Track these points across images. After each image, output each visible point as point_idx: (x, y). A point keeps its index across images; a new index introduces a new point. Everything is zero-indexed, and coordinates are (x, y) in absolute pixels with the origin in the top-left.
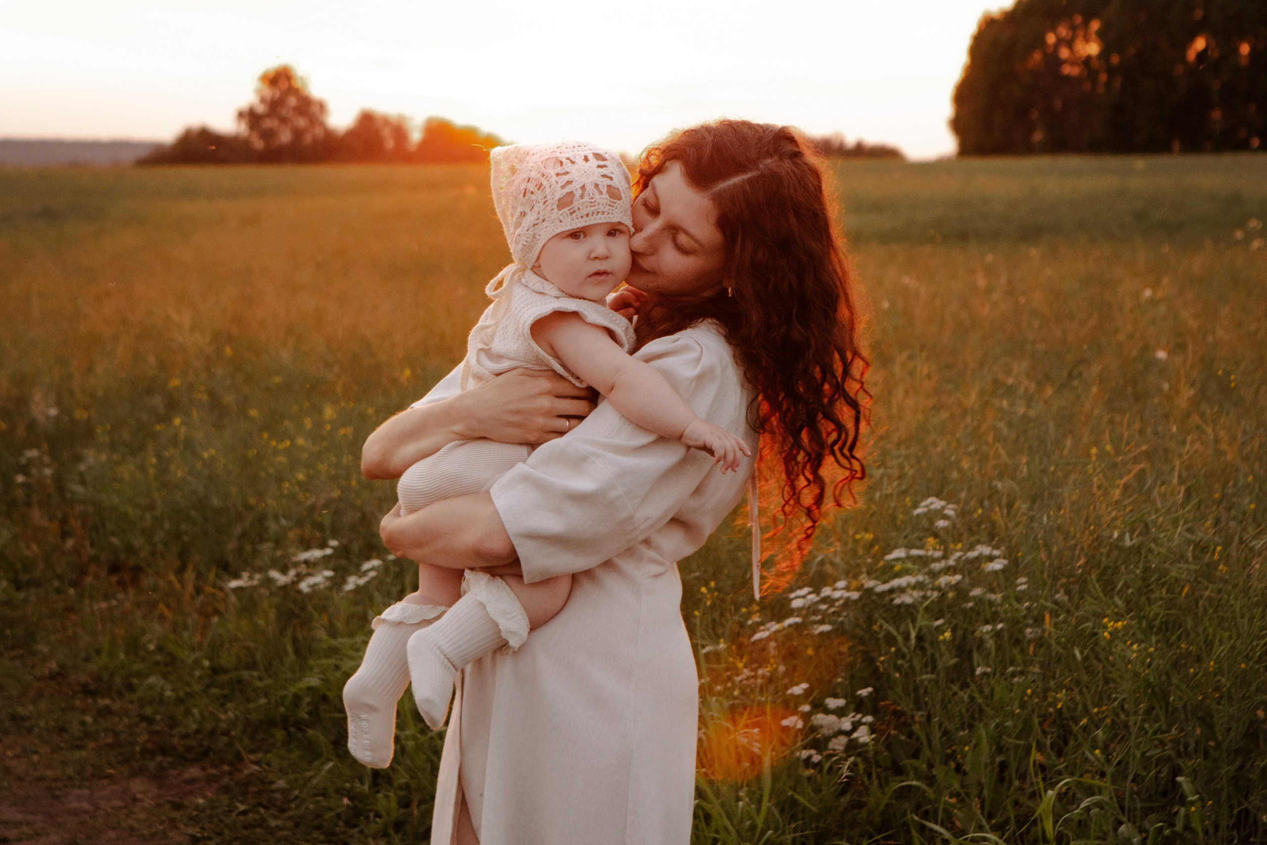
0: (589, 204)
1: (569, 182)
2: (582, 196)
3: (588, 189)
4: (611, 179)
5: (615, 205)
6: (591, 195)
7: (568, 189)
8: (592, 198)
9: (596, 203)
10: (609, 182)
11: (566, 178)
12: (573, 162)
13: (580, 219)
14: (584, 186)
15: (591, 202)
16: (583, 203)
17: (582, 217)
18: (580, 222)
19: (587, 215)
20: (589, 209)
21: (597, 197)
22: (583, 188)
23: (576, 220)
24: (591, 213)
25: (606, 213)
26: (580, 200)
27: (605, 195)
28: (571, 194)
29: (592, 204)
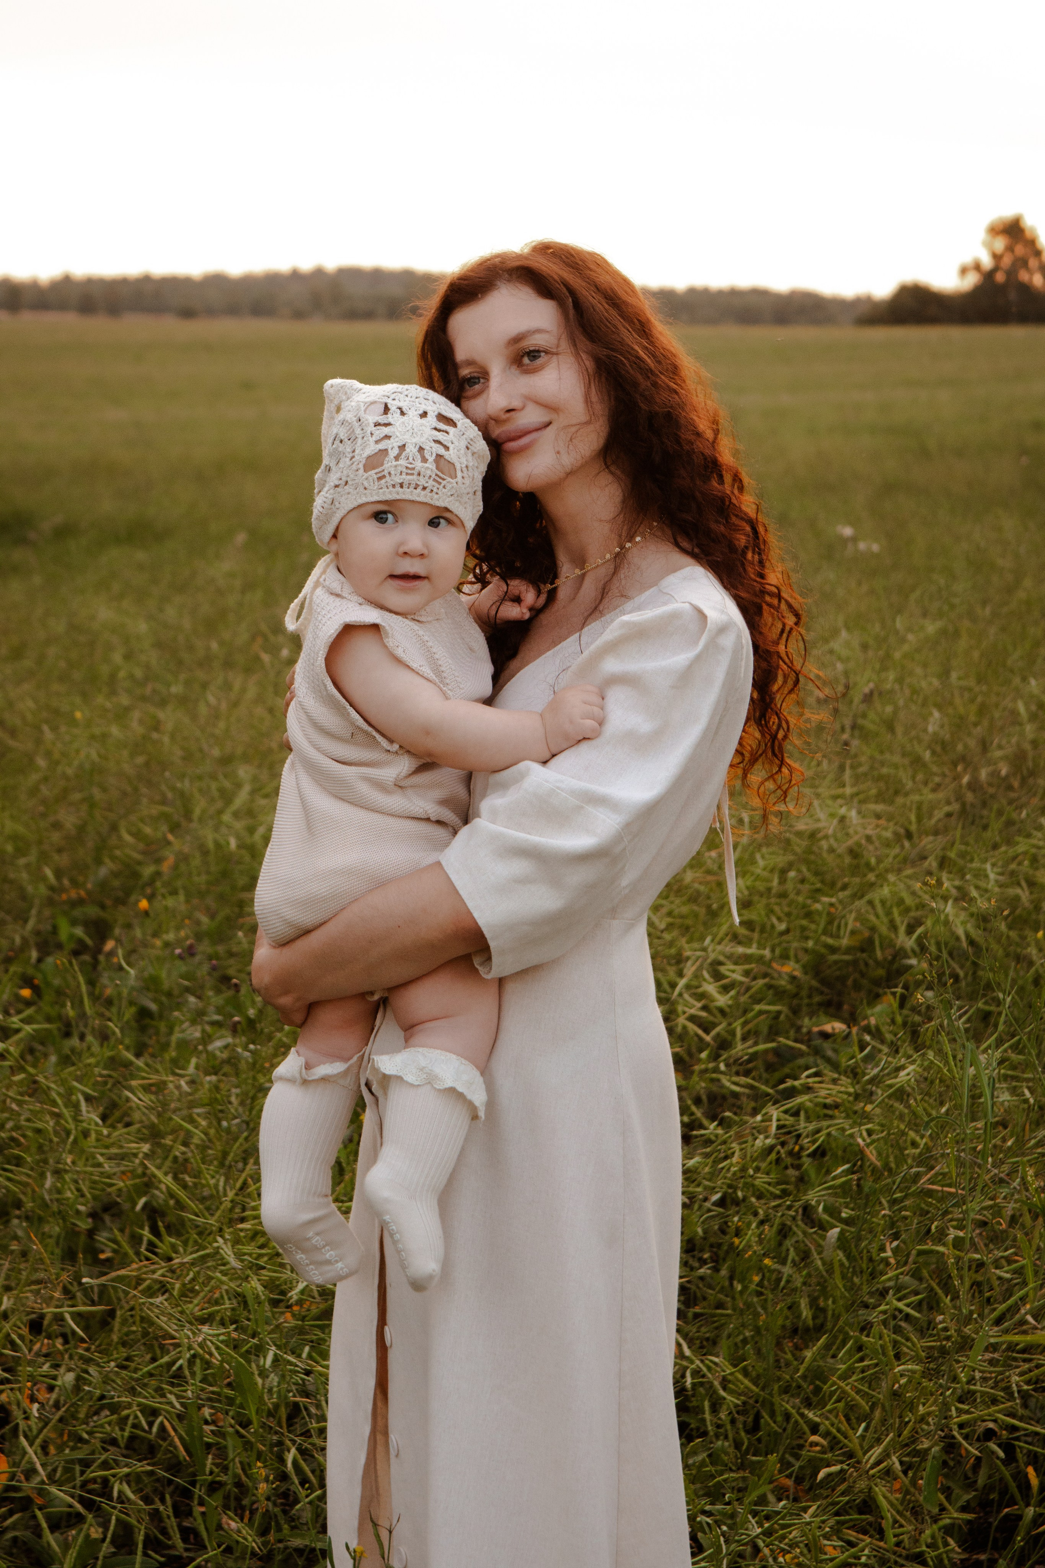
0: (404, 470)
1: (387, 437)
2: (397, 458)
4: (447, 448)
5: (444, 483)
7: (381, 446)
10: (442, 451)
11: (386, 430)
12: (403, 413)
13: (391, 488)
14: (404, 445)
17: (394, 486)
18: (390, 493)
20: (404, 476)
21: (419, 464)
22: (402, 447)
23: (385, 489)
25: (428, 490)
26: (394, 463)
27: (431, 465)
28: (384, 452)
29: (410, 472)
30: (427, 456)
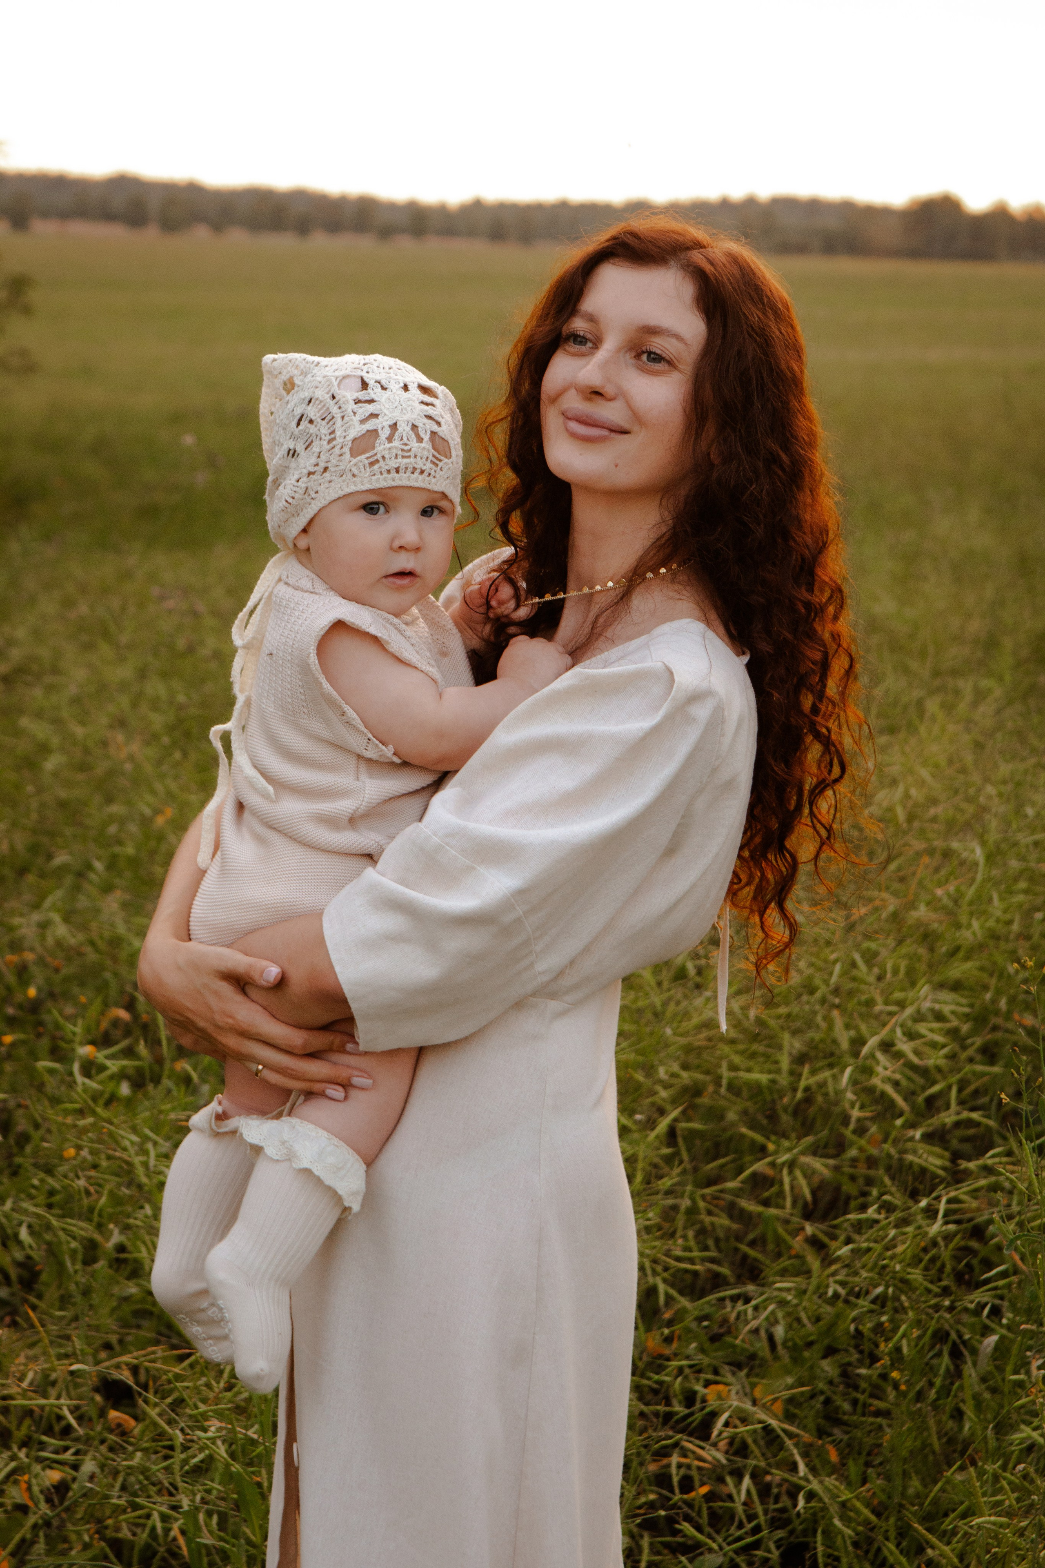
1: (374, 415)
2: (390, 439)
3: (400, 429)
4: (438, 423)
5: (440, 464)
6: (405, 439)
7: (370, 425)
8: (406, 445)
9: (412, 454)
10: (434, 427)
11: (371, 409)
12: (383, 388)
13: (385, 474)
14: (395, 424)
15: (402, 450)
16: (389, 448)
17: (389, 472)
18: (385, 480)
20: (400, 460)
21: (414, 444)
22: (394, 427)
23: (378, 476)
24: (402, 467)
25: (426, 474)
26: (388, 445)
27: (426, 444)
28: (374, 433)
29: (406, 454)
30: (421, 435)
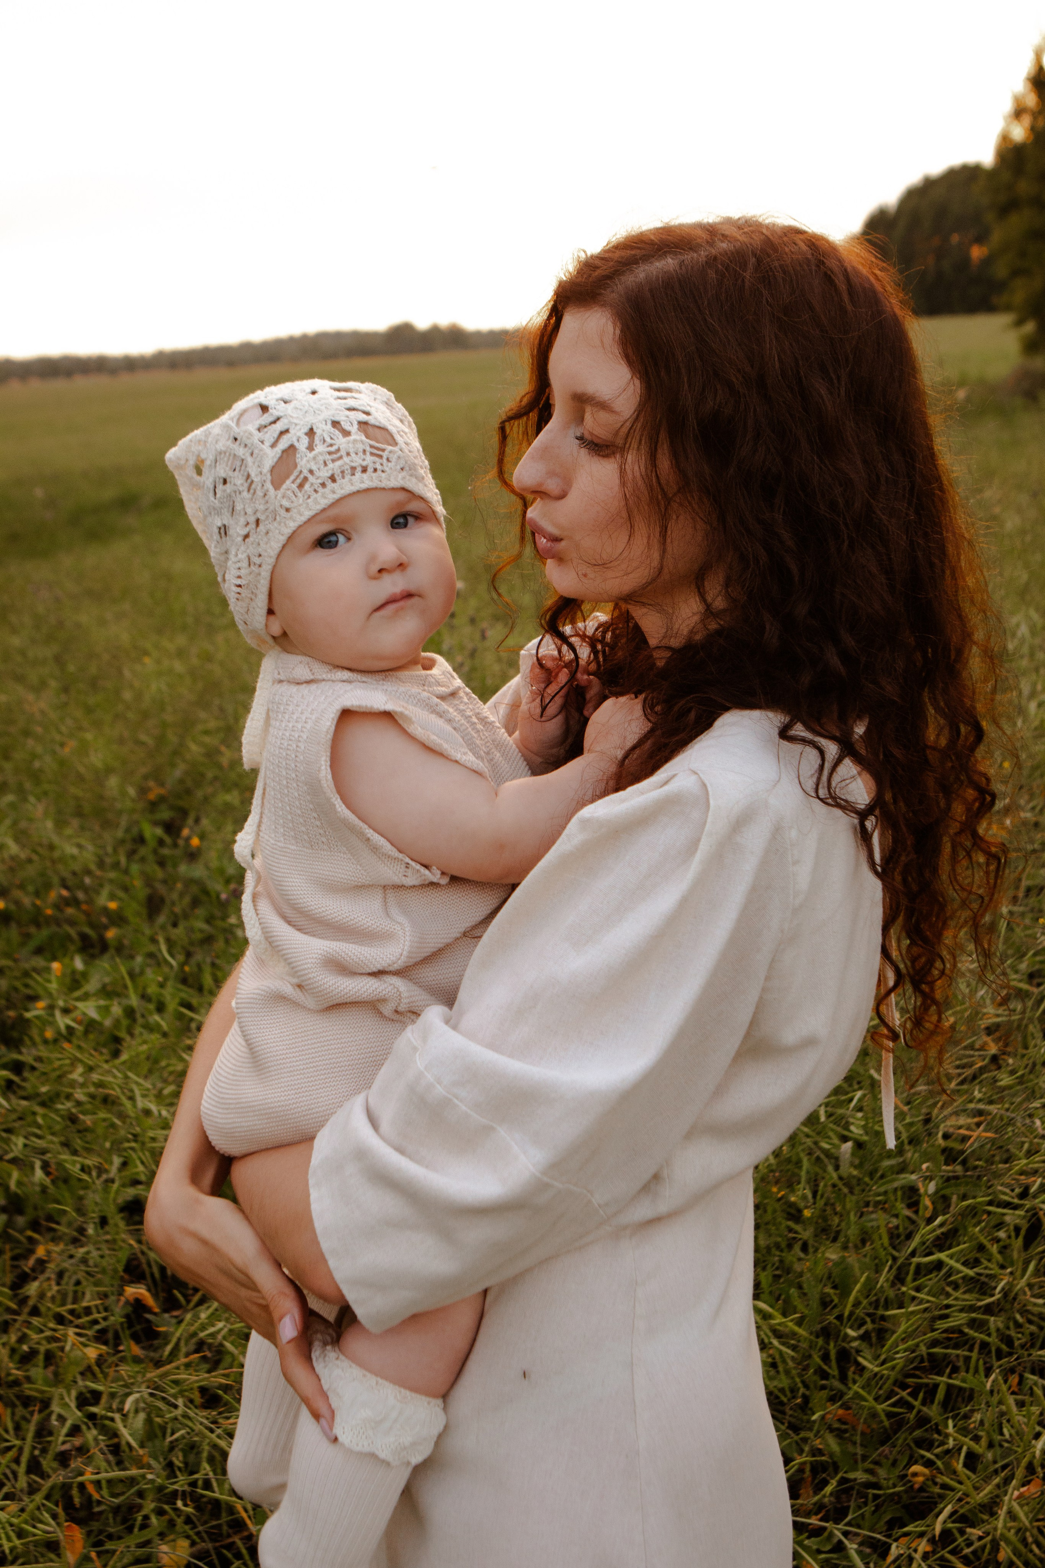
0: (328, 457)
1: (286, 432)
2: (310, 448)
3: (318, 432)
4: (369, 412)
5: (385, 455)
6: (328, 440)
7: (283, 444)
8: (331, 445)
9: (343, 453)
10: (364, 417)
11: (279, 427)
12: (287, 401)
13: (320, 490)
14: (311, 429)
15: (330, 453)
16: (314, 458)
17: (323, 485)
18: (324, 496)
19: (333, 479)
20: (331, 465)
21: (341, 441)
22: (311, 433)
23: (314, 495)
24: (337, 472)
25: (370, 470)
26: (311, 455)
27: (357, 435)
28: (291, 449)
29: (335, 456)
30: (347, 427)
